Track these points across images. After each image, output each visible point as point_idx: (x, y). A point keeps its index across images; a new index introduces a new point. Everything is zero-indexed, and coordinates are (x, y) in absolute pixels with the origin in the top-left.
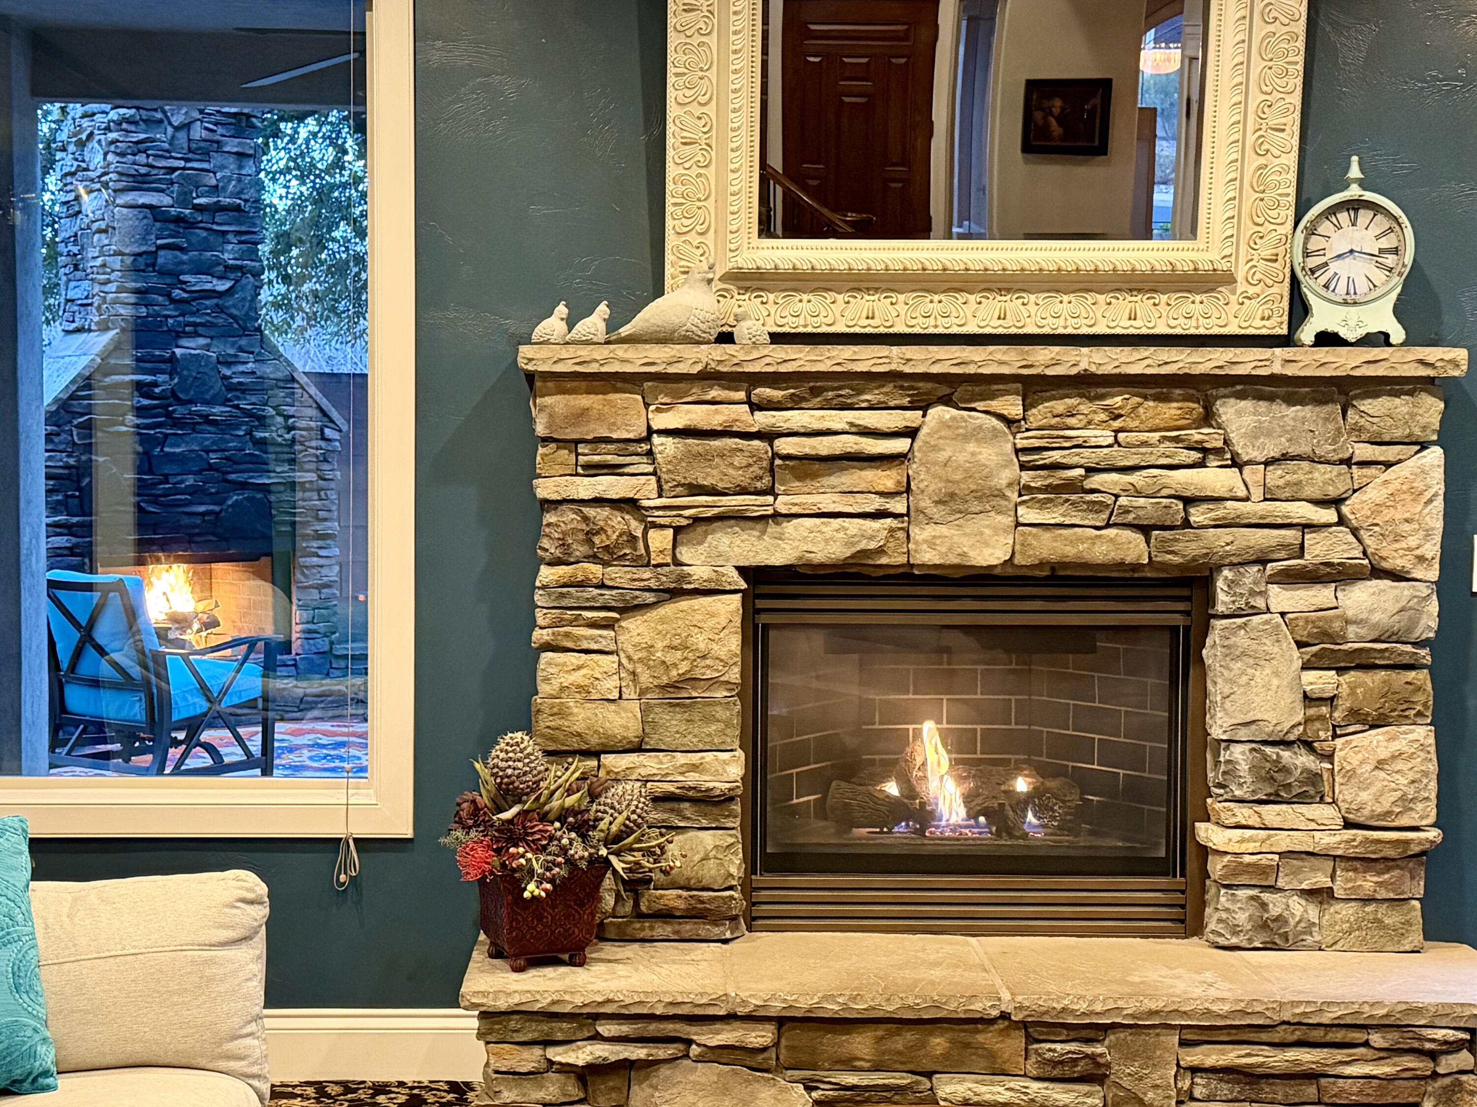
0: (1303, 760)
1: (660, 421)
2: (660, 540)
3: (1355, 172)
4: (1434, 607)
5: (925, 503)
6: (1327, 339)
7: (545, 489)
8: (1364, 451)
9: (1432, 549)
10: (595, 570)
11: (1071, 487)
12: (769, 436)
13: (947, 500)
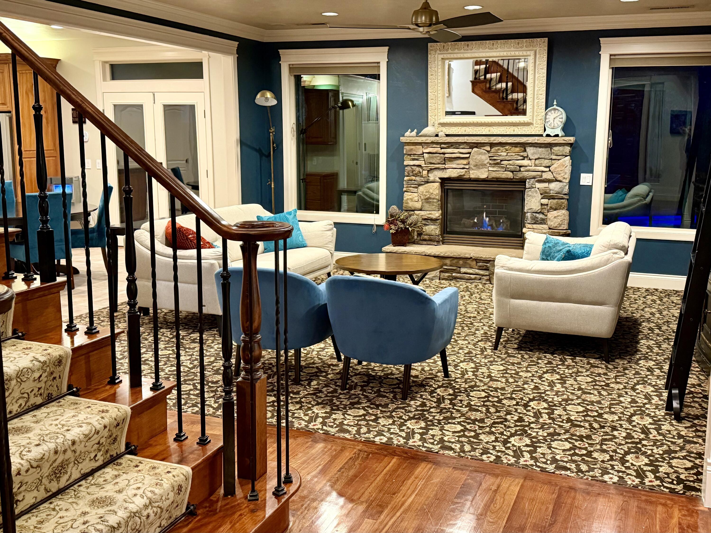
0: (541, 216)
1: (425, 151)
2: (425, 173)
3: (555, 103)
4: (567, 187)
5: (472, 166)
6: (548, 135)
7: (406, 163)
8: (554, 157)
9: (568, 176)
10: (414, 178)
11: (497, 164)
12: (444, 154)
13: (476, 166)
